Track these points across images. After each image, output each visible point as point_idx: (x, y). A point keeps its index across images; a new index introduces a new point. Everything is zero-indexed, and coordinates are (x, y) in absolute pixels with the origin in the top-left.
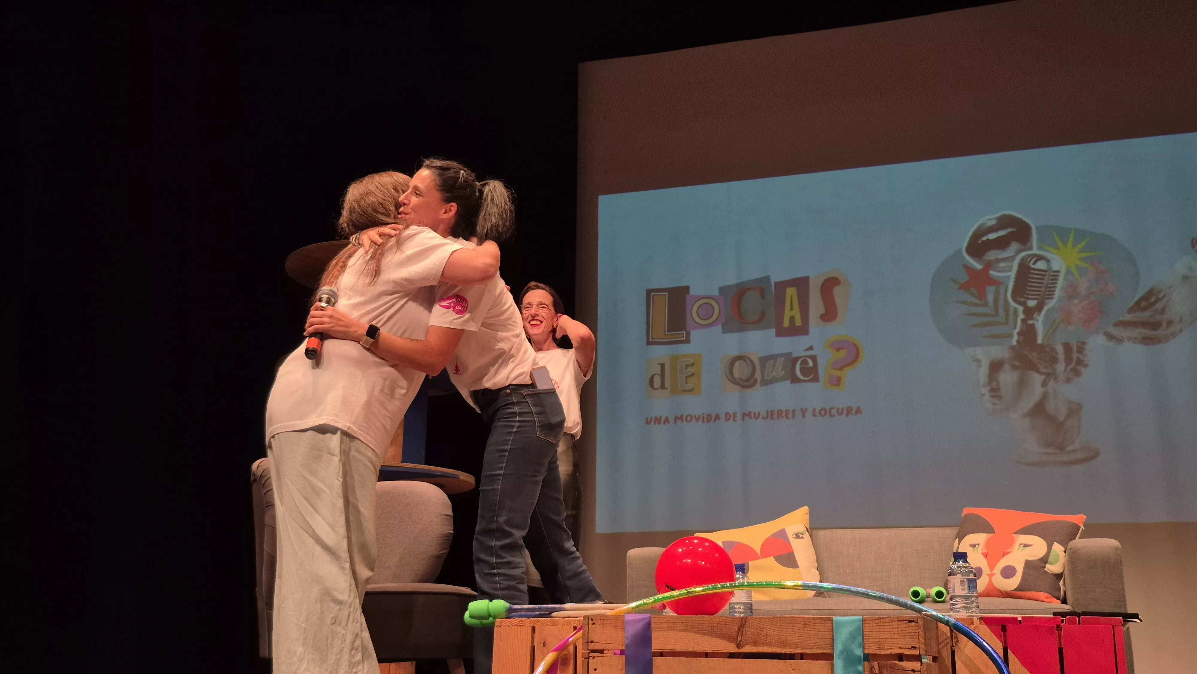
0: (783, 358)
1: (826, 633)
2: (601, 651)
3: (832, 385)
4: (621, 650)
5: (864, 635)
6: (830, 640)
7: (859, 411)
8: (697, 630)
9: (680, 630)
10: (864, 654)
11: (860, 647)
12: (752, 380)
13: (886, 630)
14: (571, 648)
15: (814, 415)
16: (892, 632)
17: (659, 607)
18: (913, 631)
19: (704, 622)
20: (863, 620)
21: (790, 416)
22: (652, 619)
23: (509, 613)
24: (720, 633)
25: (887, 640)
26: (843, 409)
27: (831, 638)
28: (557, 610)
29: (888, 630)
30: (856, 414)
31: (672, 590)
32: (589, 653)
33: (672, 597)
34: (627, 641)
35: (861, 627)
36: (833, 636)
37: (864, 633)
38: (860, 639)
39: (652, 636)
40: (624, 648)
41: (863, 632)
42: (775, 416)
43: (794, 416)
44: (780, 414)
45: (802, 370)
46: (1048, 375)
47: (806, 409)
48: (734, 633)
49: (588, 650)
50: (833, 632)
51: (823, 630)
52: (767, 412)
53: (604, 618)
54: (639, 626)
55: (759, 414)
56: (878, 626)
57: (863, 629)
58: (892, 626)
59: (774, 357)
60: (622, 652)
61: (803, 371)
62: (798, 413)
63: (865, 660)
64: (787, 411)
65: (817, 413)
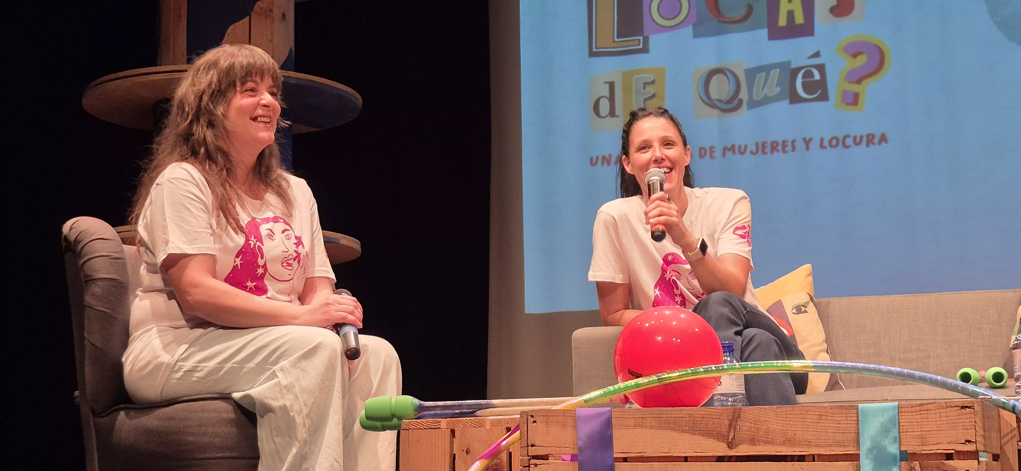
0: (777, 72)
1: (849, 425)
2: (545, 457)
3: (847, 104)
4: (573, 456)
5: (901, 428)
6: (853, 434)
7: (883, 139)
8: (674, 426)
9: (652, 427)
10: (901, 452)
11: (895, 441)
12: (736, 102)
13: (930, 420)
14: (504, 456)
15: (822, 146)
16: (939, 422)
17: (620, 400)
18: (968, 420)
19: (683, 416)
20: (899, 407)
21: (789, 148)
22: (612, 413)
23: (420, 412)
24: (704, 429)
25: (932, 432)
26: (861, 137)
27: (855, 433)
28: (484, 406)
29: (933, 420)
30: (880, 143)
31: (637, 377)
32: (530, 460)
33: (637, 385)
34: (580, 443)
35: (897, 417)
36: (858, 430)
37: (901, 424)
38: (895, 432)
39: (614, 435)
40: (576, 452)
41: (899, 423)
42: (768, 150)
43: (794, 149)
44: (774, 147)
45: (805, 85)
47: (811, 139)
48: (724, 430)
49: (528, 456)
50: (858, 424)
51: (845, 422)
52: (757, 144)
53: (548, 415)
54: (596, 425)
55: (746, 147)
56: (920, 414)
57: (899, 420)
58: (938, 415)
59: (766, 68)
60: (574, 458)
61: (806, 87)
62: (800, 144)
63: (901, 460)
64: (784, 142)
65: (826, 143)
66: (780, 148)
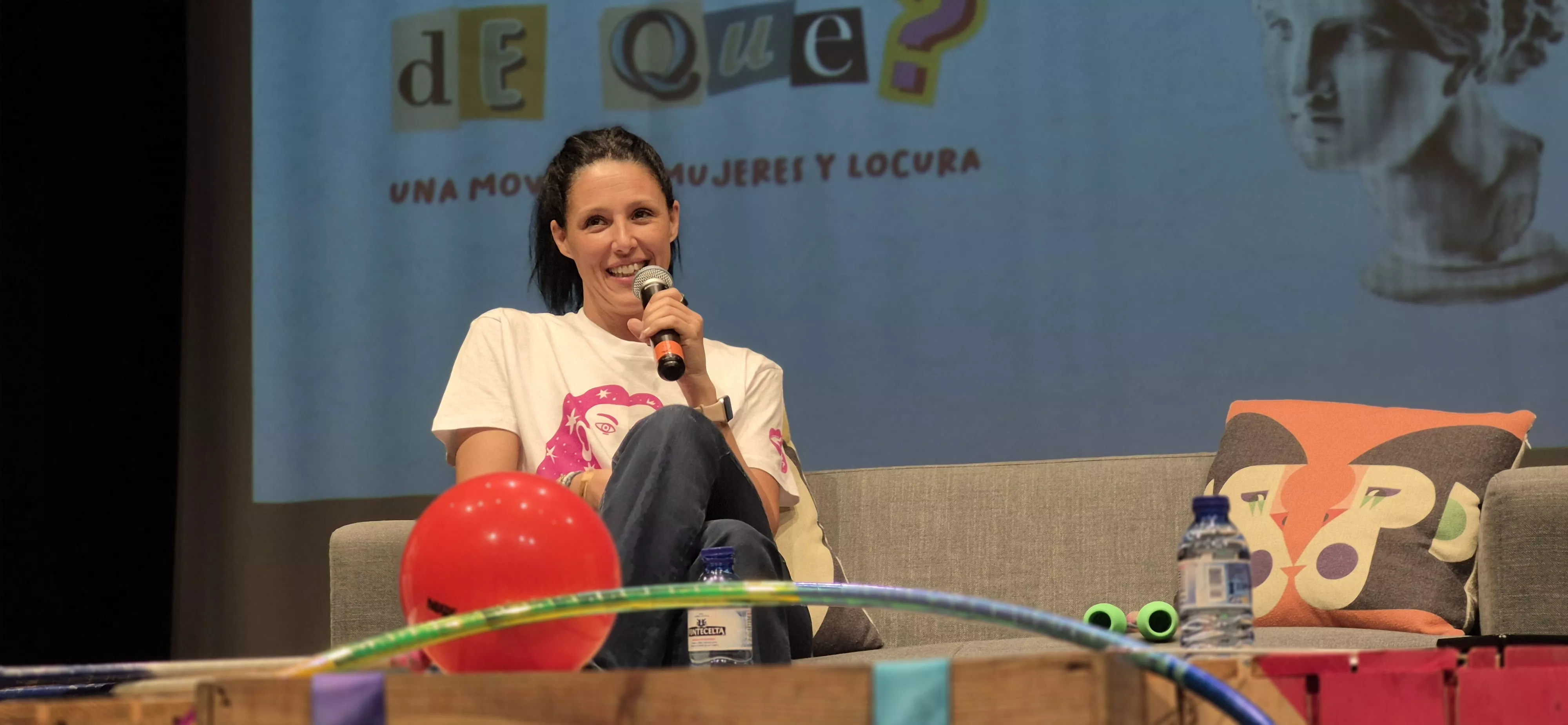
0: (769, 19)
1: (855, 704)
3: (903, 90)
5: (955, 709)
6: (864, 721)
7: (971, 160)
8: (509, 709)
9: (465, 712)
12: (685, 80)
13: (1010, 692)
15: (853, 172)
16: (1026, 696)
19: (528, 689)
20: (953, 668)
21: (789, 175)
22: (389, 688)
24: (571, 715)
25: (1012, 716)
26: (930, 157)
27: (866, 718)
28: (128, 677)
29: (1015, 691)
30: (965, 168)
31: (445, 615)
35: (948, 686)
36: (872, 713)
37: (956, 701)
38: (943, 719)
41: (951, 699)
42: (748, 177)
43: (798, 177)
44: (760, 170)
45: (822, 50)
46: (1461, 63)
47: (832, 158)
48: (611, 716)
50: (873, 701)
51: (847, 698)
52: (726, 165)
53: (256, 690)
54: (351, 707)
55: (704, 169)
56: (992, 681)
57: (952, 692)
58: (1026, 681)
59: (748, 14)
61: (825, 52)
62: (811, 168)
64: (780, 164)
65: (861, 166)
66: (771, 173)
